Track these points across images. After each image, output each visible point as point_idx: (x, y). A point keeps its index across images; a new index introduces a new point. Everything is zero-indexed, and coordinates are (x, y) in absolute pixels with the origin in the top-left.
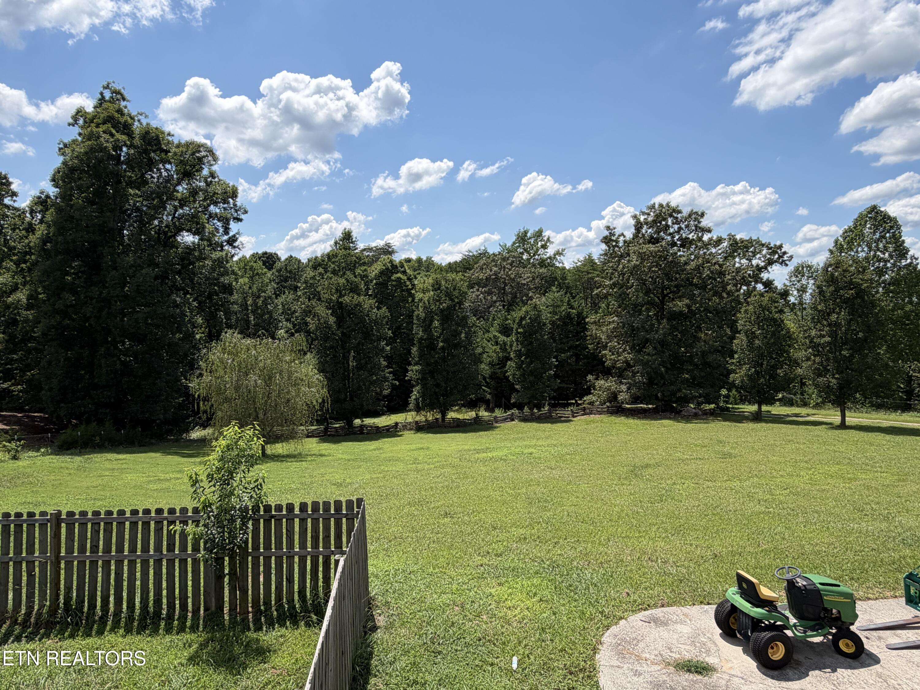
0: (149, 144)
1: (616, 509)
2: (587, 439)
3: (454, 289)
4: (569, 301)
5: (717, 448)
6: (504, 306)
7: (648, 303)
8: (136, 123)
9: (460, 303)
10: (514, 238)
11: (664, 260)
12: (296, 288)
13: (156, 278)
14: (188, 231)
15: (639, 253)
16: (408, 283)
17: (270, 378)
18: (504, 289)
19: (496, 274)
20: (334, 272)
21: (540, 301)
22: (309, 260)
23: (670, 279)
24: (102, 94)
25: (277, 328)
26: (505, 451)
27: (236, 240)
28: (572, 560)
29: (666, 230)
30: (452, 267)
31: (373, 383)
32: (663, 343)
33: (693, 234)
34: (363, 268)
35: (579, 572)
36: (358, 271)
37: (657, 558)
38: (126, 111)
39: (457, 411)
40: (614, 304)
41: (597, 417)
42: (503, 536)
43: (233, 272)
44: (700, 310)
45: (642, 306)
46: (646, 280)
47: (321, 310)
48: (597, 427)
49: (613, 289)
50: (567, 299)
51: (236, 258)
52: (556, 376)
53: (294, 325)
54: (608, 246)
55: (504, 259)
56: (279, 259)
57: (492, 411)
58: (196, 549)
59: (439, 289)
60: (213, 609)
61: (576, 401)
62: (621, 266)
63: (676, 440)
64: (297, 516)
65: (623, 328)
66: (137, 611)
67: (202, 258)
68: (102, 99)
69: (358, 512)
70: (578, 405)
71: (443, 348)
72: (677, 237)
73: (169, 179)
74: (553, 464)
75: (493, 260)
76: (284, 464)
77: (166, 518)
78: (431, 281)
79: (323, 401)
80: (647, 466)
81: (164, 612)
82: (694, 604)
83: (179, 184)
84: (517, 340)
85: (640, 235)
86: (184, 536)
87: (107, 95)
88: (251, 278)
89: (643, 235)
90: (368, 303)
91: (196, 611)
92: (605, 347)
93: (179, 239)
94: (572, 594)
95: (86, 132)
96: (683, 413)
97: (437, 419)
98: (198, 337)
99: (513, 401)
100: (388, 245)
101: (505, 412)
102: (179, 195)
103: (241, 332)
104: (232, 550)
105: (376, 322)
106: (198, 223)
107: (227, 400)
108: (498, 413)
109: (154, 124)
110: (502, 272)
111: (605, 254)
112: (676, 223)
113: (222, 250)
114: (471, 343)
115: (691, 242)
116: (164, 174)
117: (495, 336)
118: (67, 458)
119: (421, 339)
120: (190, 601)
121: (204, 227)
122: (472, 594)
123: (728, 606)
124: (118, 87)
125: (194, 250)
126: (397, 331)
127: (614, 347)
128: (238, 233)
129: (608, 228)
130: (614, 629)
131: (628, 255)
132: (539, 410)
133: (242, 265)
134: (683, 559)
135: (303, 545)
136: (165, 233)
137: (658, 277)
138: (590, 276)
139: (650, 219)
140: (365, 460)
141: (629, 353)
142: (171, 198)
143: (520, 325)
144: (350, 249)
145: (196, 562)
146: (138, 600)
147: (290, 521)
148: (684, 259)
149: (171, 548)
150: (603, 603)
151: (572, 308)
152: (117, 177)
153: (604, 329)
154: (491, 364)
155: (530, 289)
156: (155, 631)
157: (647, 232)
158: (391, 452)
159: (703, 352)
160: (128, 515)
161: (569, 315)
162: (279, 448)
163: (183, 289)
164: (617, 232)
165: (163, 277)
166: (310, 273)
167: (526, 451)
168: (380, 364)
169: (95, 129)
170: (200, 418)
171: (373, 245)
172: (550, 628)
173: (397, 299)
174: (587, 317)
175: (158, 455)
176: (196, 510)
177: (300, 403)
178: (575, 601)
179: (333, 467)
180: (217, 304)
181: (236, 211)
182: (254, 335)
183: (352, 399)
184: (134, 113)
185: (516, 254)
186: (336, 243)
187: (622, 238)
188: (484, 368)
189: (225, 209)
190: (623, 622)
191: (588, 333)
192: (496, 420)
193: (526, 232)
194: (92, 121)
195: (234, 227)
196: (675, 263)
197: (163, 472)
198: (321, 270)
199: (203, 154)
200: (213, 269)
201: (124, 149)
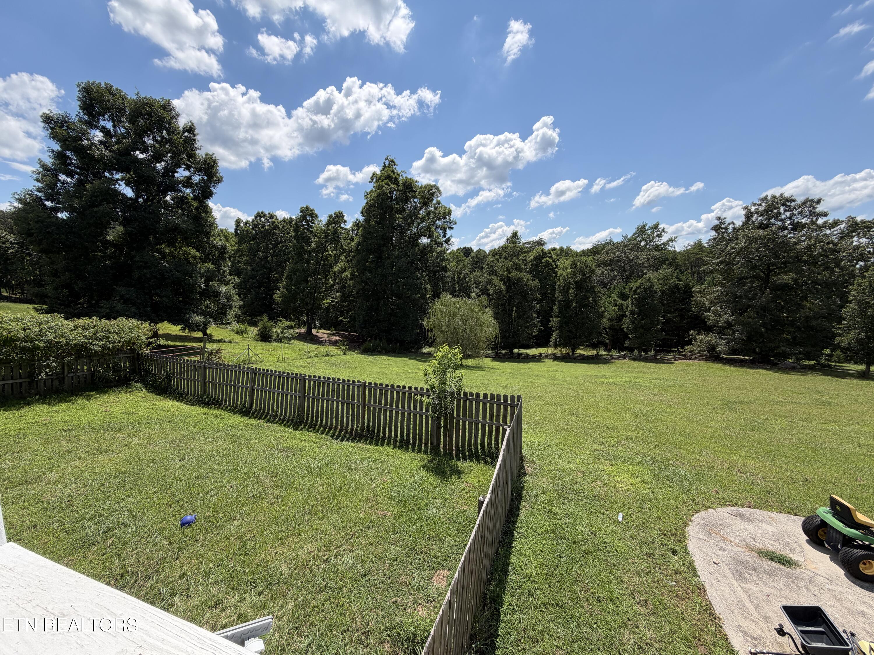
0: (407, 188)
1: (710, 430)
2: (686, 377)
3: (586, 268)
4: (677, 276)
5: (815, 396)
6: (623, 279)
7: (754, 277)
8: (401, 177)
9: (590, 277)
10: (634, 231)
11: (773, 242)
12: (482, 268)
13: (408, 263)
14: (425, 236)
15: (748, 237)
16: (553, 264)
17: (466, 321)
18: (624, 267)
19: (618, 256)
20: (506, 258)
21: (653, 276)
22: (490, 251)
23: (777, 257)
24: (384, 163)
25: (470, 292)
26: (618, 379)
27: (449, 241)
28: (669, 460)
29: (777, 217)
30: (585, 253)
31: (527, 327)
32: (764, 309)
33: (806, 219)
34: (524, 255)
35: (674, 468)
36: (521, 257)
37: (746, 472)
38: (396, 171)
39: (583, 349)
40: (719, 277)
41: (696, 362)
42: (616, 434)
43: (448, 259)
44: (807, 283)
45: (746, 279)
46: (753, 258)
47: (497, 281)
48: (695, 369)
49: (719, 266)
50: (676, 274)
51: (448, 252)
52: (662, 330)
53: (480, 290)
54: (718, 233)
55: (626, 246)
56: (473, 251)
57: (609, 351)
58: (427, 411)
59: (575, 267)
60: (435, 444)
61: (678, 349)
62: (729, 248)
63: (772, 386)
64: (481, 401)
65: (726, 296)
66: (399, 438)
67: (431, 251)
68: (385, 166)
69: (518, 404)
70: (680, 352)
71: (576, 307)
72: (789, 222)
73: (415, 207)
74: (656, 391)
75: (617, 247)
76: (472, 372)
77: (413, 392)
78: (569, 262)
79: (496, 337)
80: (741, 402)
81: (411, 441)
82: (781, 512)
83: (421, 209)
84: (632, 303)
85: (750, 223)
86: (421, 402)
87: (387, 163)
88: (457, 262)
89: (753, 222)
90: (526, 277)
91: (426, 444)
92: (708, 310)
93: (420, 241)
94: (668, 482)
95: (377, 185)
96: (781, 365)
97: (568, 353)
98: (428, 296)
99: (625, 345)
100: (541, 240)
101: (619, 353)
102: (420, 216)
103: (451, 294)
104: (445, 414)
105: (531, 289)
106: (430, 231)
107: (442, 332)
108: (614, 353)
109: (409, 177)
110: (623, 255)
111: (714, 239)
112: (788, 211)
113: (442, 246)
114: (596, 304)
115: (804, 226)
116: (414, 204)
117: (614, 300)
118: (366, 356)
119: (561, 300)
120: (424, 437)
121: (433, 234)
122: (590, 467)
123: (817, 521)
124: (391, 158)
125: (428, 247)
126: (544, 295)
127: (717, 311)
128: (451, 236)
129: (719, 218)
130: (702, 514)
131: (737, 239)
132: (646, 354)
133: (452, 255)
134: (772, 477)
135: (484, 418)
136: (413, 238)
137: (765, 256)
138: (698, 256)
139: (761, 209)
140: (521, 374)
141: (730, 316)
142: (417, 218)
143: (635, 292)
144: (516, 243)
145: (427, 417)
146: (399, 432)
147: (478, 403)
148: (795, 240)
149: (415, 408)
150: (694, 494)
151: (680, 280)
152: (391, 208)
153: (708, 297)
154: (611, 319)
155: (645, 267)
156: (407, 450)
157: (757, 219)
158: (537, 371)
159: (807, 318)
160: (395, 388)
161: (677, 286)
162: (470, 362)
163: (421, 269)
164: (728, 221)
165: (412, 263)
166: (491, 259)
167: (634, 380)
168: (532, 316)
169: (381, 183)
170: (428, 341)
171: (531, 240)
172: (648, 501)
173: (544, 275)
174: (693, 287)
175: (407, 359)
176: (428, 390)
177: (483, 337)
178: (670, 487)
179: (500, 376)
180: (438, 278)
181: (450, 223)
182: (458, 296)
183: (513, 337)
184: (399, 172)
185: (635, 242)
186: (507, 240)
187: (731, 226)
188: (605, 322)
189: (444, 222)
190: (710, 511)
191: (693, 299)
192: (612, 357)
193: (644, 226)
194: (380, 179)
195: (449, 232)
196: (784, 245)
197: (410, 368)
198: (498, 257)
199: (434, 190)
200: (437, 258)
201: (395, 192)
